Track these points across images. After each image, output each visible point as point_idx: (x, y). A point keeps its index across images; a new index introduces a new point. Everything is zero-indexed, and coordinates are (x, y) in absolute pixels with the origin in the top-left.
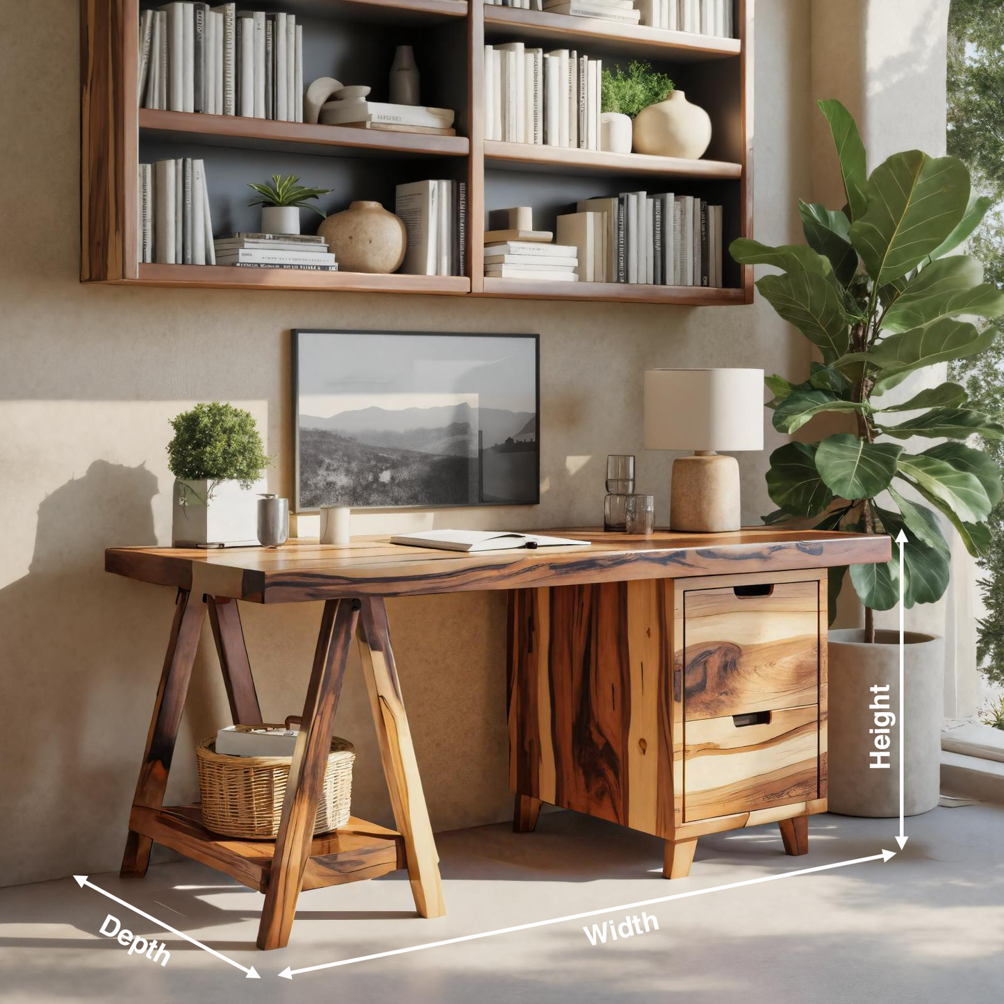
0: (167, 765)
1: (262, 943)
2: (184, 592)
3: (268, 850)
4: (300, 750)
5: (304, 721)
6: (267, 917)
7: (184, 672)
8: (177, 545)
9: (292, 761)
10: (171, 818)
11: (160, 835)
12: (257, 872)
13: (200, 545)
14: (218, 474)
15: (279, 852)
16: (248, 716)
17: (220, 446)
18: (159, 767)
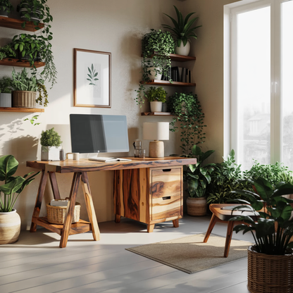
0: (40, 208)
1: (61, 247)
2: (43, 171)
3: (62, 226)
4: (69, 205)
5: (70, 198)
6: (61, 241)
7: (43, 188)
8: (42, 160)
9: (67, 207)
10: (41, 219)
11: (39, 224)
12: (59, 231)
13: (47, 160)
14: (51, 145)
15: (64, 227)
16: (57, 198)
17: (51, 139)
18: (38, 208)
